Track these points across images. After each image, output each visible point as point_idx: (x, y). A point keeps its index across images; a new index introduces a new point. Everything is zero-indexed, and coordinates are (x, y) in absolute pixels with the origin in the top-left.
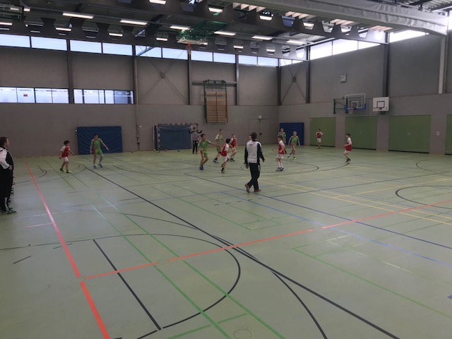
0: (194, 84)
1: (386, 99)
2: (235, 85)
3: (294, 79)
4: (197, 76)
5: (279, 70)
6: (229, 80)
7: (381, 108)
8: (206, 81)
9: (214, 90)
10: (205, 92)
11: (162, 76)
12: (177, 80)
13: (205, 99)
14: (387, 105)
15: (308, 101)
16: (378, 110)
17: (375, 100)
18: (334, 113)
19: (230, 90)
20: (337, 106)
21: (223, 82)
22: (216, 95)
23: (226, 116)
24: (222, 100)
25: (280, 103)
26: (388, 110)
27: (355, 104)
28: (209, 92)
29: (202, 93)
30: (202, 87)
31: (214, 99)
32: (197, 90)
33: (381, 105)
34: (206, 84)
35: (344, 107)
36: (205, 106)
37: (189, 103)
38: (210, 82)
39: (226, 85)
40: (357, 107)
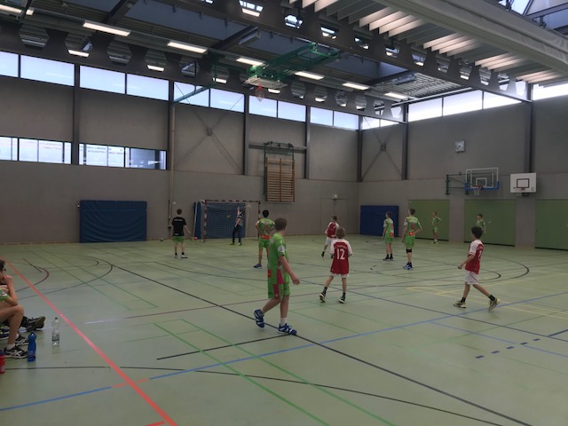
0: (252, 146)
1: (532, 177)
2: (305, 152)
3: (383, 148)
4: (256, 136)
5: (360, 134)
6: (298, 144)
7: (523, 188)
8: (268, 144)
9: (277, 156)
10: (265, 159)
11: (209, 133)
12: (229, 140)
13: (266, 169)
14: (533, 184)
15: (405, 176)
16: (519, 191)
17: (514, 177)
18: (447, 194)
19: (299, 157)
20: (452, 184)
21: (290, 145)
22: (280, 164)
23: (293, 193)
24: (287, 170)
25: (360, 179)
26: (535, 191)
27: (483, 182)
28: (271, 158)
29: (262, 159)
30: (262, 151)
31: (277, 169)
32: (255, 156)
33: (523, 184)
34: (267, 148)
35: (463, 186)
36: (265, 178)
37: (243, 172)
38: (273, 146)
39: (293, 151)
40: (485, 187)
